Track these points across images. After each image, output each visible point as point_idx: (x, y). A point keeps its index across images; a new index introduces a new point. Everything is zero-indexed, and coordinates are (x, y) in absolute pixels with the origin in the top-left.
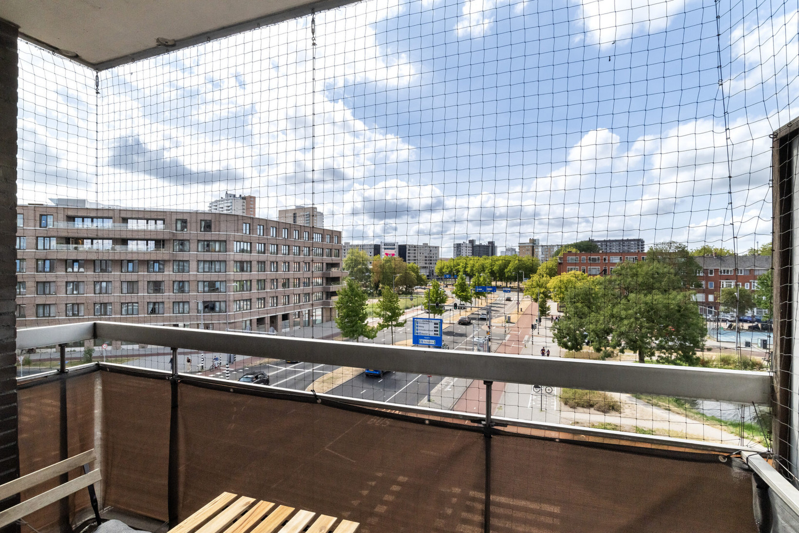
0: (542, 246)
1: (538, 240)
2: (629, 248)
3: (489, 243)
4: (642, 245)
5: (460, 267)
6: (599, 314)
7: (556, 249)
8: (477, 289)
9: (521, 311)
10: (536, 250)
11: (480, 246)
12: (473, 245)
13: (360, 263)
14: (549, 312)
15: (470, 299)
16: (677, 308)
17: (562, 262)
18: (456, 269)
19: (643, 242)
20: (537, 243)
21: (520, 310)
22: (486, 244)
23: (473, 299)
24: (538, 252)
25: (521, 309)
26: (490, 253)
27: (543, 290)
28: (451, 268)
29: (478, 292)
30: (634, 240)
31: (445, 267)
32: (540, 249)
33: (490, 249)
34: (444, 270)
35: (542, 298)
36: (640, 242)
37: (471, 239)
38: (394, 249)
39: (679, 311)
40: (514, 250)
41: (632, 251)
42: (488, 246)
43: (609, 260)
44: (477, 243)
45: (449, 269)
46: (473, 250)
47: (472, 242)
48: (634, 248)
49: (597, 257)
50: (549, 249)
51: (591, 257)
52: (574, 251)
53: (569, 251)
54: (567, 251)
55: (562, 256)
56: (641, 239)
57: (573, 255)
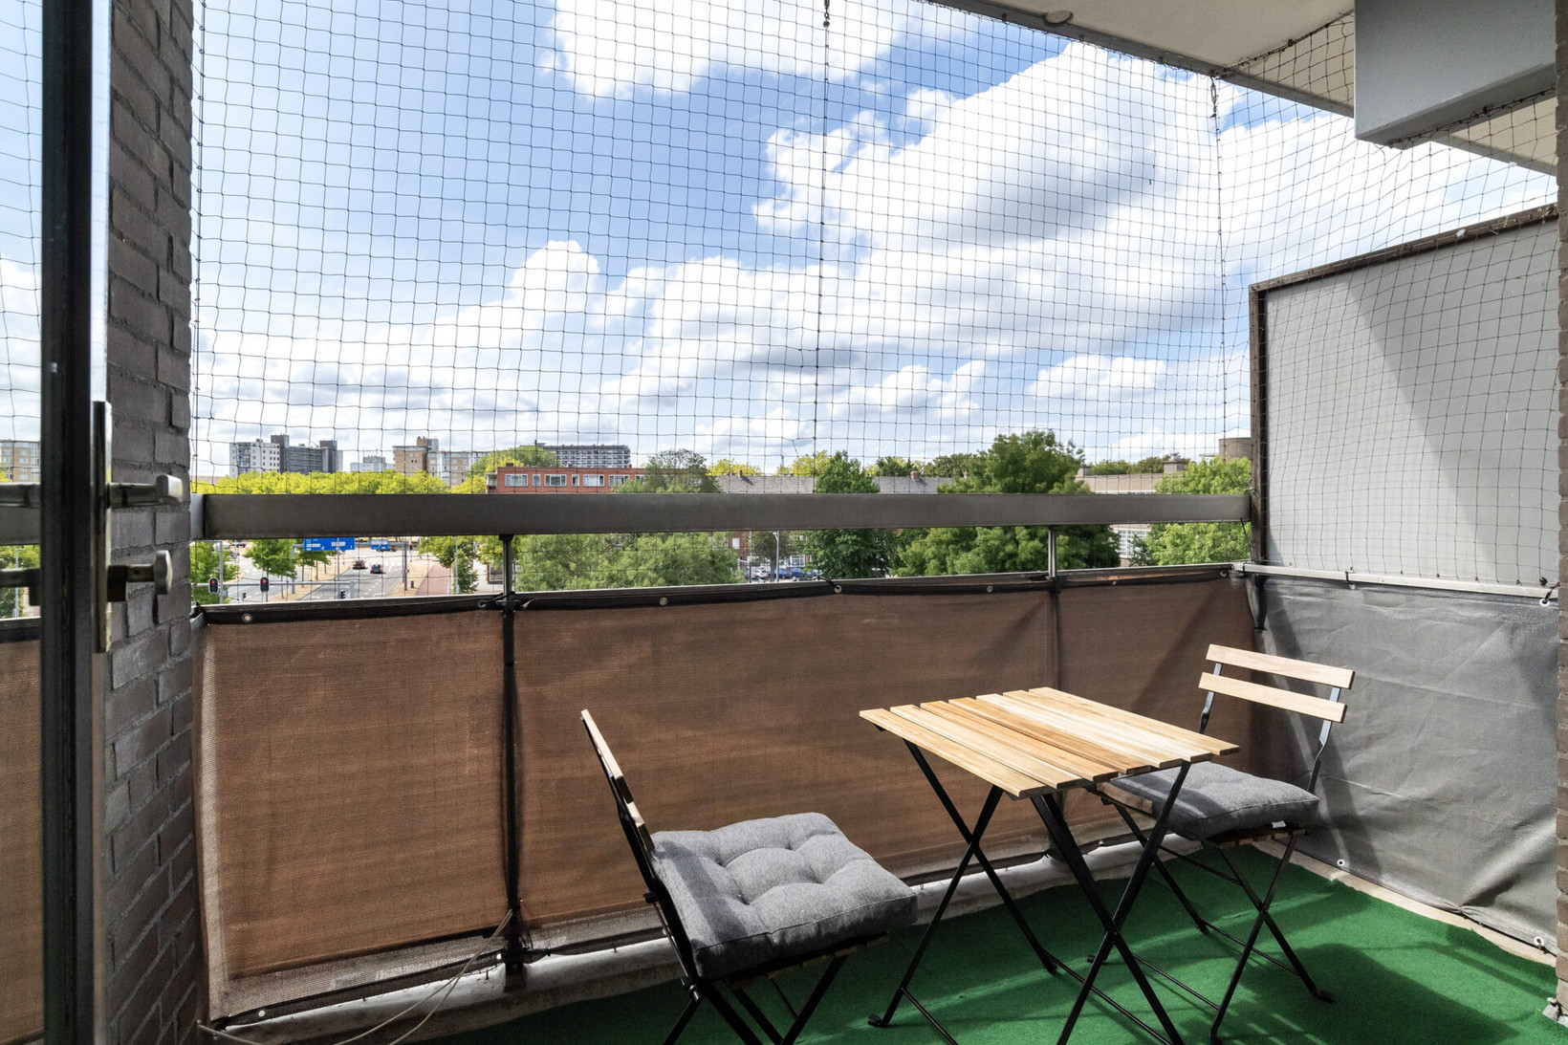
0: (444, 453)
1: (436, 441)
2: (605, 462)
3: (323, 443)
4: (626, 457)
6: (587, 577)
7: (472, 462)
8: (308, 545)
9: (412, 587)
10: (432, 462)
11: (302, 450)
12: (282, 447)
14: (475, 583)
15: (292, 569)
16: (710, 558)
17: (496, 484)
19: (626, 451)
20: (433, 446)
21: (409, 585)
22: (314, 447)
23: (298, 568)
24: (436, 465)
25: (412, 583)
26: (326, 467)
27: (461, 540)
29: (308, 552)
30: (613, 448)
32: (440, 461)
33: (324, 457)
35: (460, 556)
36: (622, 451)
37: (278, 434)
39: (713, 563)
40: (382, 460)
41: (610, 466)
42: (321, 451)
43: (581, 481)
44: (293, 443)
46: (282, 459)
47: (280, 440)
48: (612, 461)
49: (560, 475)
50: (460, 460)
51: (551, 475)
52: (517, 463)
53: (507, 464)
54: (503, 464)
55: (496, 473)
56: (626, 444)
57: (516, 470)
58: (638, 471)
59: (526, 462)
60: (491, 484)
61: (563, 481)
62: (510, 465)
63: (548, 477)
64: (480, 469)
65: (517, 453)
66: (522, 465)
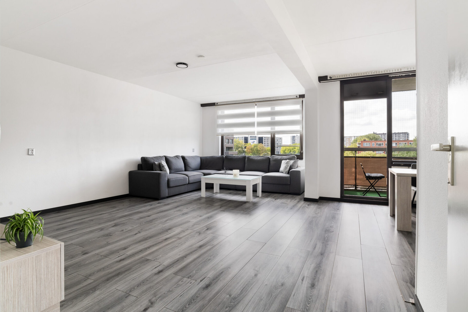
2: (399, 138)
4: (407, 136)
5: (296, 149)
7: (353, 139)
13: (239, 147)
18: (293, 151)
19: (408, 134)
28: (290, 150)
31: (287, 150)
34: (286, 152)
36: (406, 134)
38: (256, 139)
41: (401, 139)
45: (289, 151)
49: (381, 143)
50: (349, 139)
51: (378, 143)
52: (367, 139)
53: (364, 140)
54: (362, 140)
55: (360, 143)
56: (408, 132)
57: (368, 141)
58: (411, 141)
59: (370, 139)
60: (359, 146)
61: (382, 144)
62: (365, 140)
63: (377, 144)
64: (356, 141)
65: (368, 136)
66: (369, 140)
